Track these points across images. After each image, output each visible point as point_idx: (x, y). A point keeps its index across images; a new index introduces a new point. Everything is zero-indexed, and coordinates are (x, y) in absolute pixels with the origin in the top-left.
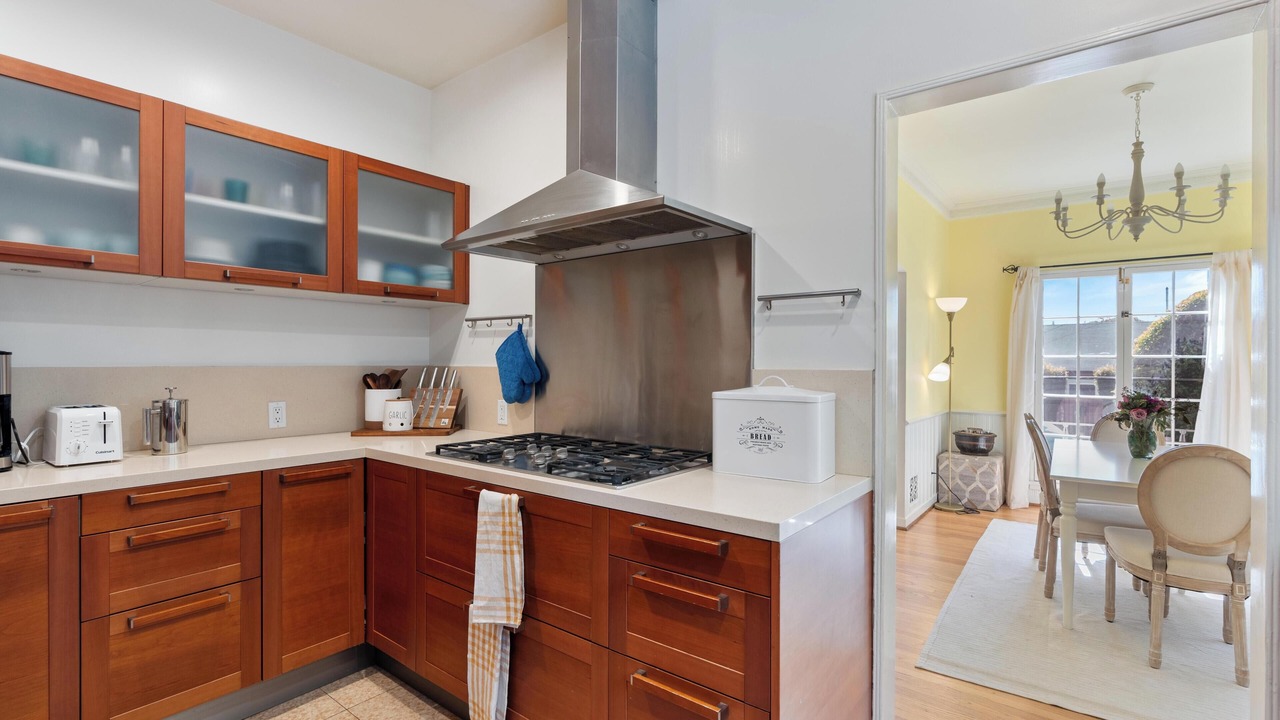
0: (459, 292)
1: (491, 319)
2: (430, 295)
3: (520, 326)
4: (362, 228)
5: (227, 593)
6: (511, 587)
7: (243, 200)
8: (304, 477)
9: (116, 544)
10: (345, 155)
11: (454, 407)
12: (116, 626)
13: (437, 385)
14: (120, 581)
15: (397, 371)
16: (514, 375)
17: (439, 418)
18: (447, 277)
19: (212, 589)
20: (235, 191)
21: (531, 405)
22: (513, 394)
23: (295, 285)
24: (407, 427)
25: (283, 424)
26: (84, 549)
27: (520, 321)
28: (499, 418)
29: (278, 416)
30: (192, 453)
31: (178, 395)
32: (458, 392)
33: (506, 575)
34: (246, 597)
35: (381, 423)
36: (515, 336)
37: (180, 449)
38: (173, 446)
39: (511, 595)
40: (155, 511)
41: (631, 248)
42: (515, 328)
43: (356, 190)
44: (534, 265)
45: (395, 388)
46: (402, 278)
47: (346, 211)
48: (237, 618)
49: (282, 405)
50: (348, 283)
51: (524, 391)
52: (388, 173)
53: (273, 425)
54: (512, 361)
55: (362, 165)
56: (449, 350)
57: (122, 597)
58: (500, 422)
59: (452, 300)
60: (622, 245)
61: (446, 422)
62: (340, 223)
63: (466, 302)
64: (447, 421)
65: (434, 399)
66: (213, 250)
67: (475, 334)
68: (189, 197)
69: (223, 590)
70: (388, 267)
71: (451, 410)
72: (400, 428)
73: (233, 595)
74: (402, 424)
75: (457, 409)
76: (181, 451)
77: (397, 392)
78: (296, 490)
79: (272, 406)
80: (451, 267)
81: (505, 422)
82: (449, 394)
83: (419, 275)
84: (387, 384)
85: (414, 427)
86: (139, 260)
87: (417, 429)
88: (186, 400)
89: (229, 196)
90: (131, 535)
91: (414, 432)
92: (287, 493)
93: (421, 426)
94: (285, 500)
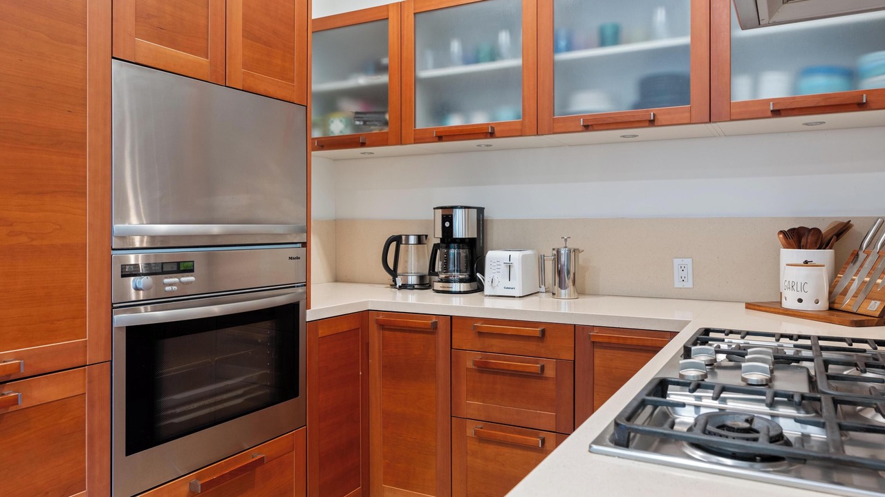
5: (542, 439)
7: (618, 41)
9: (469, 364)
12: (471, 430)
14: (473, 395)
17: (869, 298)
19: (534, 430)
20: (610, 36)
23: (651, 122)
24: (810, 306)
25: (689, 284)
29: (684, 274)
30: (582, 300)
40: (495, 341)
45: (826, 248)
47: (714, 18)
49: (688, 261)
50: (719, 109)
53: (678, 284)
57: (472, 406)
61: (874, 307)
62: (706, 37)
64: (878, 303)
66: (589, 102)
68: (562, 56)
69: (542, 434)
70: (801, 73)
72: (797, 306)
74: (800, 301)
76: (573, 297)
78: (609, 353)
79: (677, 262)
83: (852, 75)
84: (816, 243)
85: (831, 309)
86: (522, 123)
87: (833, 310)
88: (576, 247)
89: (603, 43)
90: (478, 357)
91: (826, 314)
92: (599, 354)
93: (843, 307)
94: (597, 362)
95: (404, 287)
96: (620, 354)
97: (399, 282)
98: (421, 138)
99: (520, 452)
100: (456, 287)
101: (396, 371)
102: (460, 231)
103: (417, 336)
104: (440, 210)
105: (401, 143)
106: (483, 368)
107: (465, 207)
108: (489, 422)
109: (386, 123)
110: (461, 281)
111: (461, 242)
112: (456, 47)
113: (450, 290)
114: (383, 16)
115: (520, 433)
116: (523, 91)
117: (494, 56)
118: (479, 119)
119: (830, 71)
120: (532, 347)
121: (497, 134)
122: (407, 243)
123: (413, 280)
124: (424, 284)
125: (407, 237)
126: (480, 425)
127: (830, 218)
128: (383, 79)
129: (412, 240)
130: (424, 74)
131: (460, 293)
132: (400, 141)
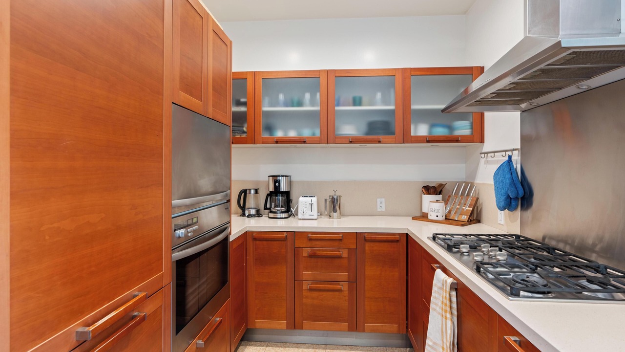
0: (478, 135)
1: (494, 152)
2: (456, 140)
3: (510, 157)
4: (414, 107)
5: (342, 285)
6: (445, 341)
7: (360, 104)
8: (374, 239)
9: (305, 254)
10: (404, 70)
11: (471, 209)
12: (306, 286)
13: (463, 194)
14: (306, 269)
15: (443, 184)
16: (503, 191)
17: (461, 214)
18: (469, 127)
19: (337, 282)
20: (357, 102)
21: (518, 212)
22: (502, 204)
23: (379, 142)
24: (440, 218)
25: (383, 209)
26: (296, 252)
27: (510, 153)
28: (499, 219)
29: (381, 205)
30: (343, 219)
31: (337, 194)
32: (475, 199)
33: (442, 332)
34: (350, 289)
35: (427, 214)
36: (505, 164)
37: (337, 217)
38: (335, 215)
39: (445, 347)
40: (318, 243)
41: (593, 87)
42: (506, 158)
43: (410, 88)
44: (519, 113)
45: (439, 195)
46: (440, 131)
47: (405, 100)
48: (347, 298)
49: (383, 200)
50: (406, 138)
51: (511, 203)
52: (428, 73)
53: (379, 209)
54: (502, 181)
55: (413, 73)
56: (473, 173)
57: (307, 274)
58: (499, 222)
59: (473, 141)
60: (582, 86)
61: (465, 218)
62: (401, 107)
63: (482, 141)
64: (466, 216)
65: (460, 203)
66: (348, 130)
67: (487, 162)
68: (337, 108)
69: (341, 283)
70: (432, 126)
71: (469, 210)
72: (436, 219)
73: (344, 287)
74: (437, 216)
75: (473, 211)
76: (339, 218)
77: (439, 197)
78: (372, 244)
79: (379, 200)
80: (472, 121)
81: (502, 222)
82: (470, 199)
83: (451, 128)
84: (435, 192)
85: (446, 219)
86: (320, 138)
87: (448, 220)
88: (340, 195)
89: (354, 104)
90: (309, 251)
91: (444, 221)
92: (368, 245)
93: (451, 218)
94: (367, 248)
95: (250, 216)
96: (377, 244)
97: (247, 213)
98: (264, 142)
99: (330, 293)
100: (279, 215)
101: (263, 261)
102: (283, 188)
103: (275, 242)
104: (271, 177)
105: (254, 144)
106: (312, 256)
107: (286, 176)
108: (315, 281)
109: (244, 132)
110: (282, 212)
111: (283, 193)
112: (281, 97)
113: (277, 217)
114: (244, 77)
115: (330, 284)
116: (320, 123)
117: (300, 104)
118: (292, 134)
119: (444, 126)
120: (336, 244)
121: (307, 142)
122: (250, 193)
123: (253, 212)
124: (259, 214)
125: (250, 190)
126: (310, 282)
127: (436, 182)
128: (243, 109)
129: (253, 192)
130: (265, 109)
131: (282, 218)
132: (254, 142)
